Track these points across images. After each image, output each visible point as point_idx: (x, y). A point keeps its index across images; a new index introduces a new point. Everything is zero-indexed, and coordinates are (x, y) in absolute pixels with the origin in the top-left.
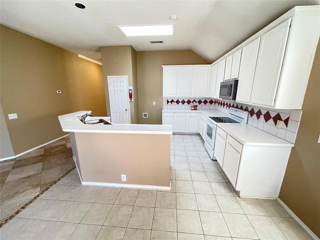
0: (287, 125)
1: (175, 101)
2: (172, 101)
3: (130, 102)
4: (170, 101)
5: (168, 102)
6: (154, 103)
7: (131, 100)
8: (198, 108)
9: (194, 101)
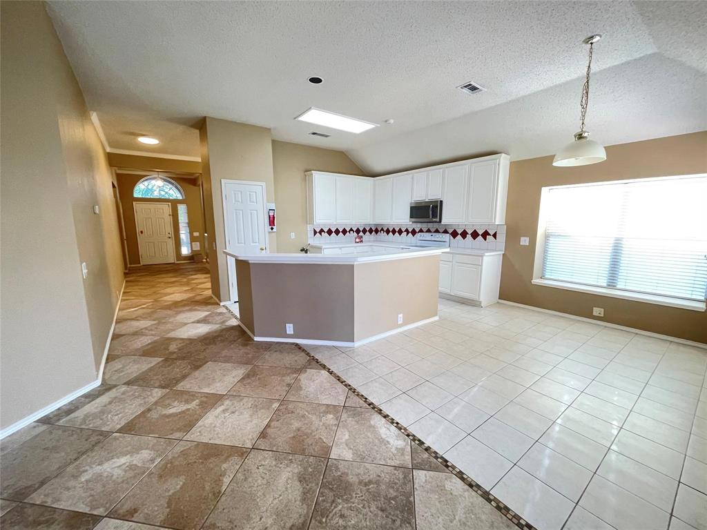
0: (495, 238)
1: (326, 230)
2: (322, 231)
3: (269, 232)
4: (318, 230)
5: (315, 233)
6: (293, 235)
7: (272, 229)
8: (364, 239)
9: (351, 230)
